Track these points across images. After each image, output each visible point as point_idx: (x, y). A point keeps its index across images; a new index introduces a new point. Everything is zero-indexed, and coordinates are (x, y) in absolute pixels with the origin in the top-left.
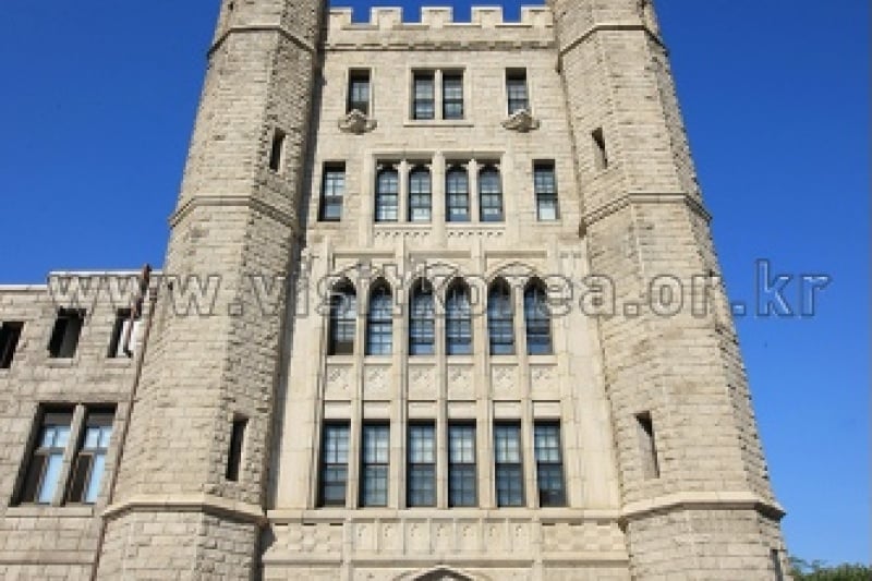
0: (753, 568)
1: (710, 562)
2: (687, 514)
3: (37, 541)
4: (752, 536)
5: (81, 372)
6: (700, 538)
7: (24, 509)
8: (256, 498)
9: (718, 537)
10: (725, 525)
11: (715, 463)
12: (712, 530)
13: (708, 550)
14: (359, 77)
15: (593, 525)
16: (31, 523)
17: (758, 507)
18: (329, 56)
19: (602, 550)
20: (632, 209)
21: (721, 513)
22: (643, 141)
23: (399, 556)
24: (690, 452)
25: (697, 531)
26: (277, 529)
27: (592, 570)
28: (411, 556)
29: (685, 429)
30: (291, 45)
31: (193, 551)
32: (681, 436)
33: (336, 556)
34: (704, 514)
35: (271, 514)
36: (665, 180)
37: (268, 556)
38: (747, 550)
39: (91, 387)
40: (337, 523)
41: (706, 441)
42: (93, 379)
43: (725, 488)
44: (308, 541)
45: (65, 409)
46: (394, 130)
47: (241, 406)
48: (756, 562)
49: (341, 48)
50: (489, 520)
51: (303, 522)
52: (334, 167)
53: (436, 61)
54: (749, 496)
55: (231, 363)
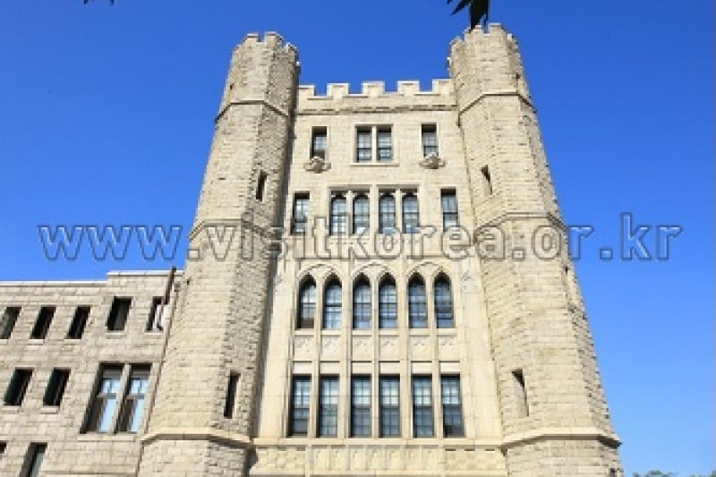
2: (549, 443)
3: (98, 458)
4: (595, 460)
6: (557, 461)
7: (89, 436)
8: (245, 430)
9: (571, 461)
10: (576, 451)
11: (569, 406)
12: (566, 455)
13: (563, 470)
14: (319, 132)
15: (482, 451)
16: (94, 445)
17: (601, 438)
18: (298, 118)
19: (489, 468)
21: (573, 443)
22: (517, 175)
24: (551, 399)
25: (555, 456)
29: (547, 382)
30: (272, 113)
31: (201, 467)
32: (544, 386)
33: (299, 471)
34: (560, 443)
35: (256, 441)
36: (533, 203)
37: (253, 471)
38: (591, 470)
39: (135, 352)
40: (301, 448)
41: (562, 390)
43: (576, 425)
44: (281, 461)
45: (117, 366)
46: (343, 169)
47: (236, 366)
49: (307, 113)
50: (408, 447)
51: (279, 447)
52: (302, 196)
53: (372, 120)
54: (593, 431)
55: (228, 336)
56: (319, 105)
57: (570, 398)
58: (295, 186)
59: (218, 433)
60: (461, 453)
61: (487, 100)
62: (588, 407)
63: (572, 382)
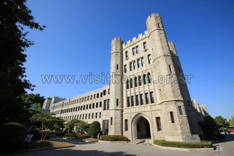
0: (174, 109)
1: (168, 109)
2: (164, 103)
3: (105, 114)
4: (174, 105)
5: (106, 96)
6: (166, 106)
7: (105, 111)
8: (120, 107)
9: (169, 106)
10: (170, 104)
11: (168, 95)
12: (168, 105)
13: (167, 108)
14: (126, 52)
15: (157, 105)
16: (105, 112)
17: (175, 100)
18: (123, 51)
19: (158, 108)
20: (156, 60)
21: (169, 102)
22: (157, 48)
23: (135, 112)
24: (165, 94)
25: (166, 105)
26: (124, 110)
27: (157, 111)
28: (136, 112)
29: (164, 91)
30: (117, 53)
31: (114, 114)
32: (163, 92)
33: (129, 112)
34: (167, 103)
35: (123, 109)
36: (161, 54)
37: (123, 113)
38: (173, 107)
39: (107, 98)
40: (129, 109)
41: (167, 92)
42: (108, 97)
43: (170, 98)
44: (127, 111)
45: (106, 100)
46: (131, 58)
47: (117, 98)
48: (174, 108)
49: (125, 49)
50: (144, 106)
51: (126, 109)
52: (125, 65)
53: (135, 46)
54: (173, 99)
55: (115, 94)
56: (126, 46)
57: (169, 93)
58: (124, 64)
59: (116, 109)
60: (154, 106)
61: (151, 33)
62: (173, 94)
63: (169, 90)
